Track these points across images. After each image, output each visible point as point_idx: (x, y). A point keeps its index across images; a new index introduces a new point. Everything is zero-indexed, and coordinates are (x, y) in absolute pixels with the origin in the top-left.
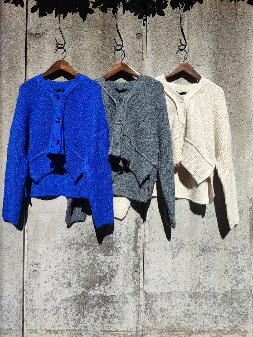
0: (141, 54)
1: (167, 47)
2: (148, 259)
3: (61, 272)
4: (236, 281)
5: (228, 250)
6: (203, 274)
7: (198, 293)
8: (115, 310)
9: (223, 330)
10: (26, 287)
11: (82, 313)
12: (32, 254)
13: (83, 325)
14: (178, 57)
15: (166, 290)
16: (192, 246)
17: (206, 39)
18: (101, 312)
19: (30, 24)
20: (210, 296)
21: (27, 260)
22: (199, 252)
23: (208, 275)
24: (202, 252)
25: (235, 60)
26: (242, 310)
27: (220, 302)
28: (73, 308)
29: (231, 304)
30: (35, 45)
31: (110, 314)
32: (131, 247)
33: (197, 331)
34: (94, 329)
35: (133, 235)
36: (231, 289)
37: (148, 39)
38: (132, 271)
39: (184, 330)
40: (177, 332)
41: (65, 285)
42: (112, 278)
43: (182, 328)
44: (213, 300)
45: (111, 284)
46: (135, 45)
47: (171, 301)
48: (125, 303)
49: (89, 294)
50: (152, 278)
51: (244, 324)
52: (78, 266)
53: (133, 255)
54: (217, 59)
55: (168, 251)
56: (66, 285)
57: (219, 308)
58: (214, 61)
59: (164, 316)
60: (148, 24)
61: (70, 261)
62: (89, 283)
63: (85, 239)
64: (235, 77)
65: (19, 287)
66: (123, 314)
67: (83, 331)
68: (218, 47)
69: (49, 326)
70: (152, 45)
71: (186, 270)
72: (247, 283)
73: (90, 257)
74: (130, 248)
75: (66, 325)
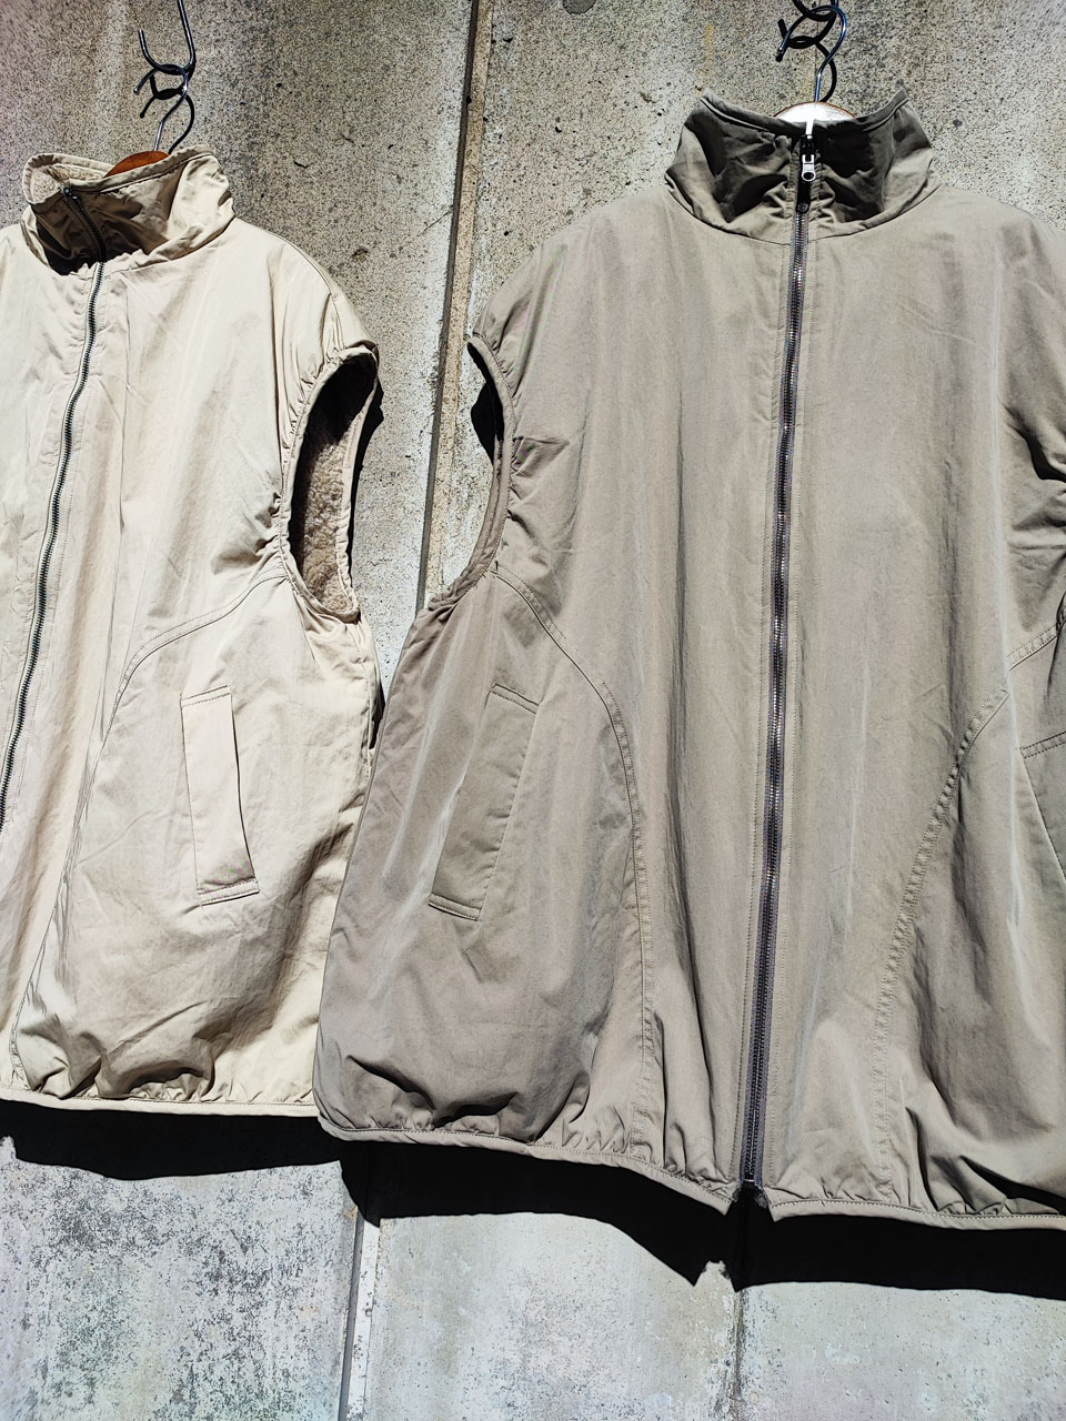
5: (207, 1251)
6: (56, 1375)
17: (211, 35)
22: (49, 1234)
24: (66, 1240)
25: (351, 132)
54: (254, 131)
58: (239, 146)
64: (343, 221)
68: (267, 71)
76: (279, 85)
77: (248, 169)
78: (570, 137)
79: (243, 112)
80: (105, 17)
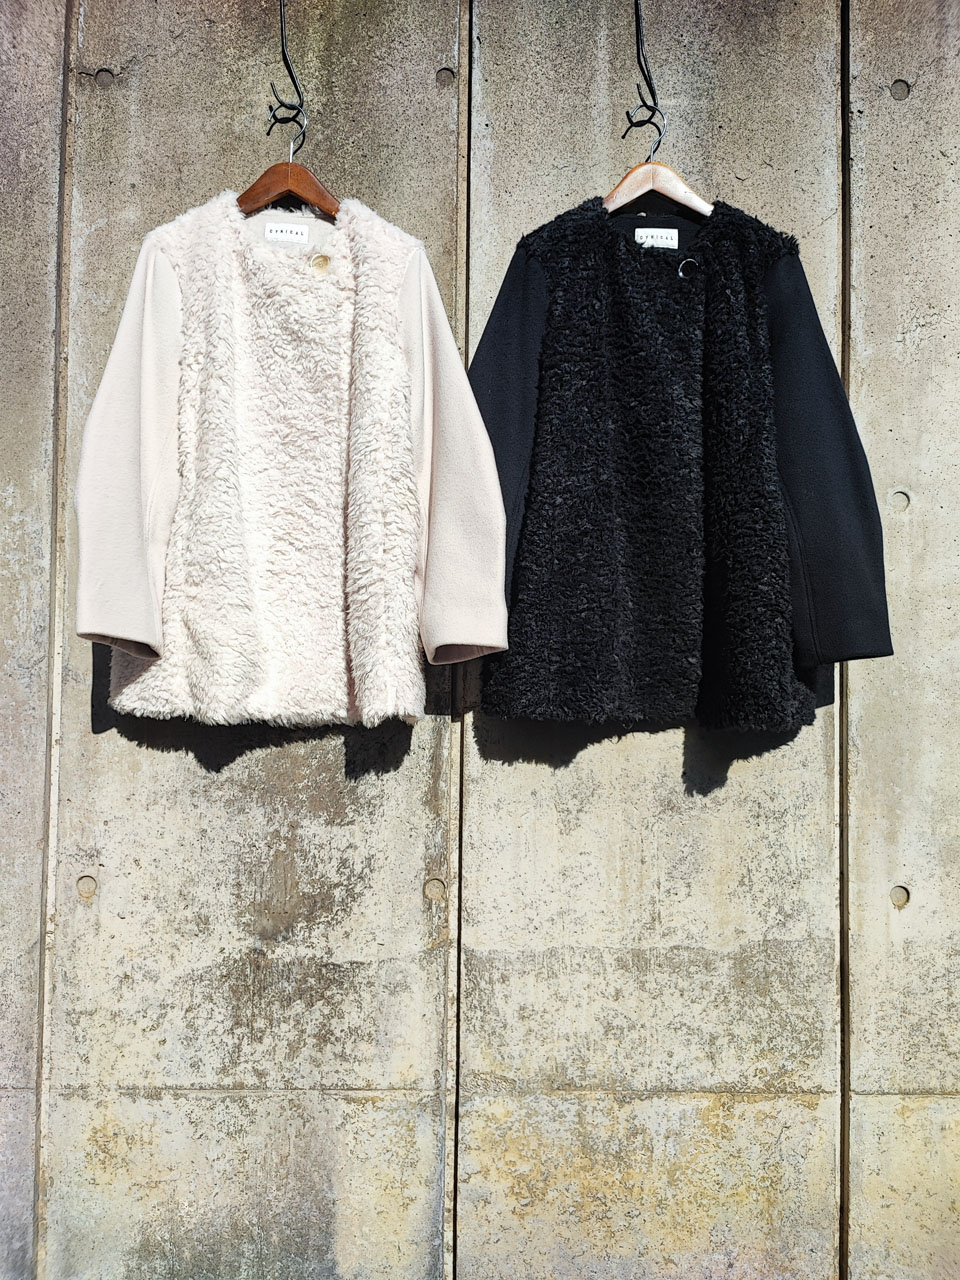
0: (453, 139)
1: (540, 116)
2: (476, 836)
3: (174, 882)
4: (781, 911)
7: (648, 952)
8: (362, 1015)
9: (739, 1085)
10: (52, 936)
11: (248, 1025)
12: (75, 820)
13: (250, 1068)
14: (577, 149)
15: (539, 945)
16: (628, 792)
18: (314, 1021)
19: (79, 37)
20: (692, 962)
21: (59, 840)
23: (683, 891)
24: (663, 812)
25: (770, 160)
26: (802, 1014)
27: (724, 984)
28: (215, 1008)
29: (764, 992)
30: (95, 109)
31: (345, 1028)
32: (418, 794)
33: (648, 1088)
34: (287, 1081)
35: (427, 751)
36: (761, 938)
37: (476, 88)
38: (422, 877)
39: (601, 1086)
40: (576, 1093)
41: (189, 926)
42: (354, 901)
43: (595, 1076)
44: (699, 975)
45: (347, 925)
46: (431, 109)
47: (555, 980)
48: (395, 988)
49: (274, 956)
50: (489, 904)
51: (812, 1065)
52: (233, 860)
53: (424, 824)
54: (708, 155)
55: (545, 808)
56: (193, 927)
57: (722, 1007)
59: (534, 1034)
60: (478, 38)
61: (208, 844)
62: (273, 918)
63: (260, 767)
65: (26, 936)
66: (389, 1028)
67: (249, 1089)
68: (711, 117)
69: (128, 1072)
70: (489, 108)
71: (607, 873)
72: (817, 917)
73: (277, 831)
74: (414, 798)
75: (190, 1070)
76: (720, 127)
78: (903, 173)
79: (699, 142)
80: (593, 71)
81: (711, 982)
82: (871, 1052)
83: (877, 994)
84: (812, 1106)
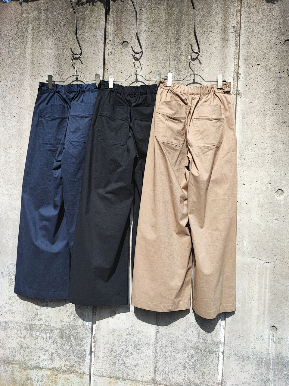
76: (66, 59)
77: (60, 77)
78: (124, 74)
79: (59, 64)
80: (27, 41)
81: (52, 336)
82: (101, 364)
83: (103, 344)
84: (82, 378)
